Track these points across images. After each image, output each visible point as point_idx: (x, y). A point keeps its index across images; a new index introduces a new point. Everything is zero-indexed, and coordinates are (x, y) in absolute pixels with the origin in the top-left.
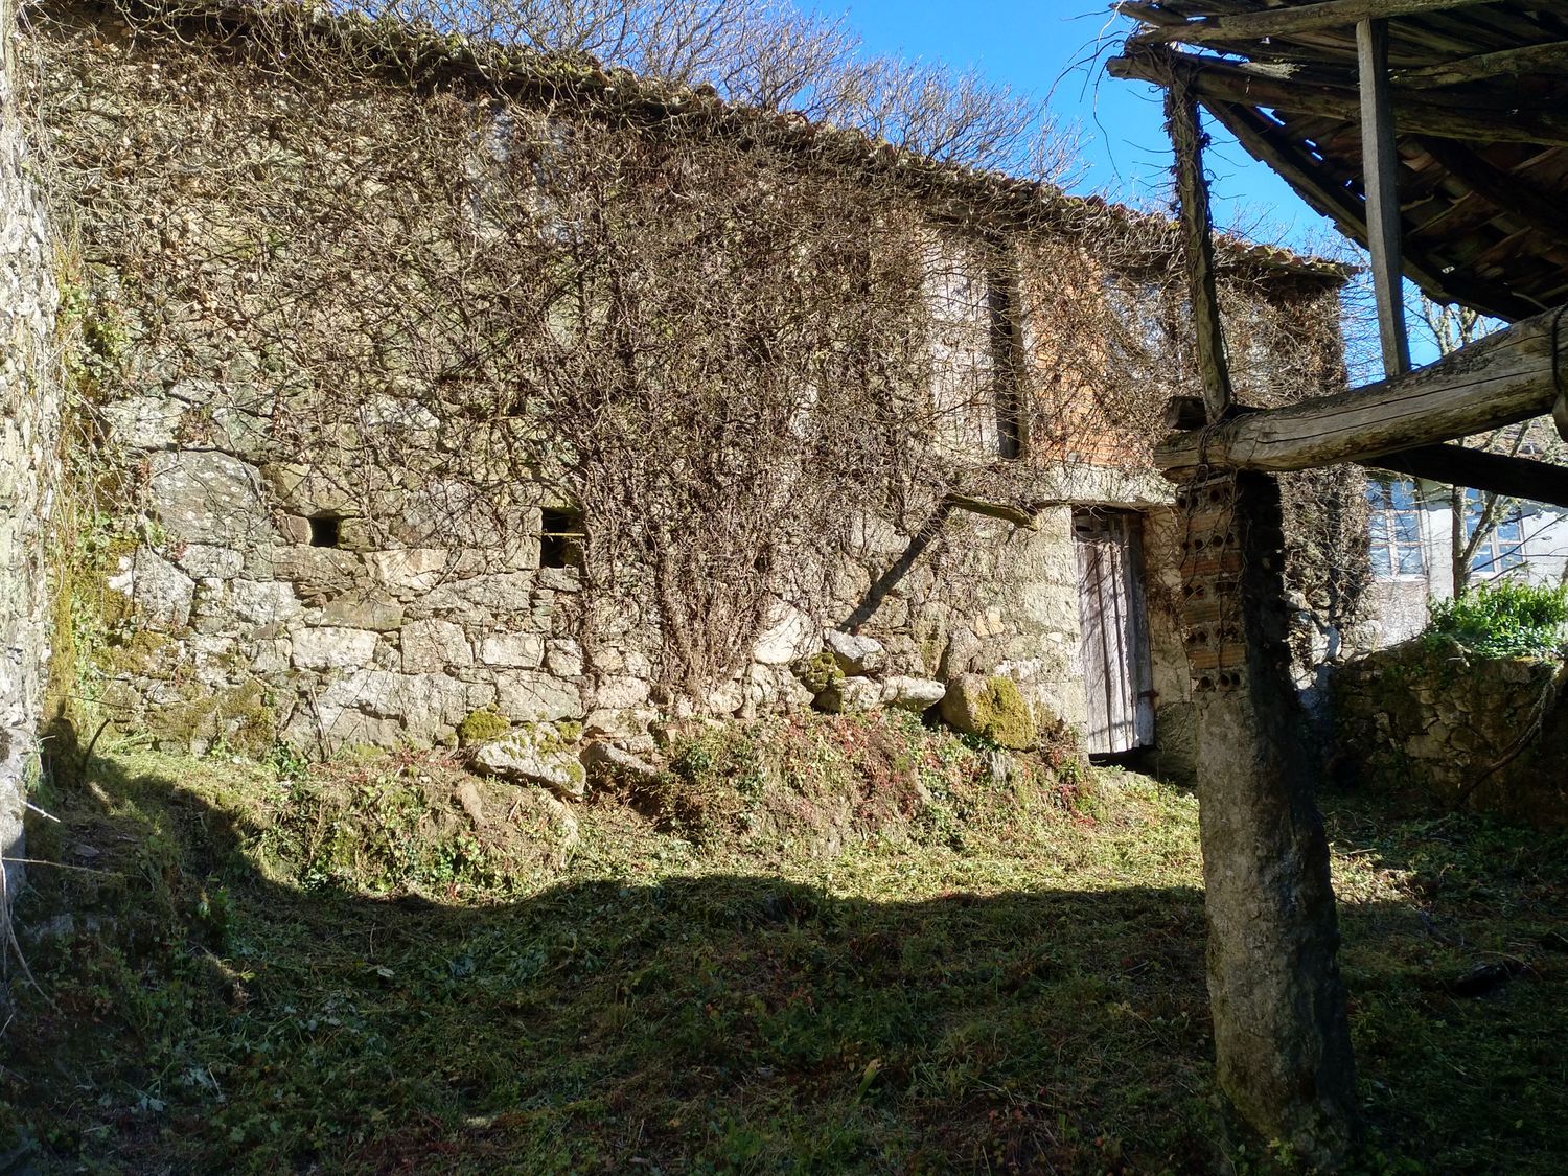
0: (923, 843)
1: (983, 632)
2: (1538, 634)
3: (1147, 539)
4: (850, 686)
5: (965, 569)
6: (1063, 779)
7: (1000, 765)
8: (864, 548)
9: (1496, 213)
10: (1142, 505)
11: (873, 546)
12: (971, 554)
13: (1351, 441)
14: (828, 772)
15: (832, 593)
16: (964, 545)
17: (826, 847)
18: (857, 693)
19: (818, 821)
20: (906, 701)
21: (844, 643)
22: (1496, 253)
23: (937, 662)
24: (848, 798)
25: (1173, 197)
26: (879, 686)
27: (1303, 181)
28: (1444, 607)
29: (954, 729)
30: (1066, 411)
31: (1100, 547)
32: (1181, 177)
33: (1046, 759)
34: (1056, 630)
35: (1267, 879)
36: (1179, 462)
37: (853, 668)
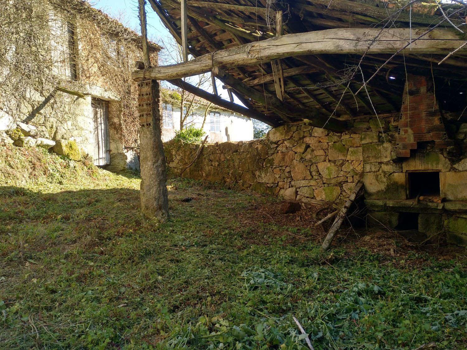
0: (51, 183)
1: (66, 128)
2: (197, 139)
3: (110, 109)
4: (26, 139)
5: (61, 109)
6: (89, 169)
7: (72, 164)
8: (30, 99)
9: (200, 36)
10: (109, 99)
11: (33, 98)
12: (63, 105)
13: (177, 74)
14: (21, 163)
15: (20, 111)
16: (60, 102)
17: (21, 183)
18: (28, 141)
19: (18, 175)
20: (43, 145)
21: (24, 126)
22: (199, 45)
23: (53, 135)
24: (28, 170)
25: (138, 14)
26: (35, 139)
27: (164, 19)
28: (178, 132)
29: (58, 154)
30: (90, 69)
31: (97, 109)
32: (140, 10)
33: (84, 164)
34: (86, 130)
35: (155, 167)
36: (138, 77)
37: (27, 134)
